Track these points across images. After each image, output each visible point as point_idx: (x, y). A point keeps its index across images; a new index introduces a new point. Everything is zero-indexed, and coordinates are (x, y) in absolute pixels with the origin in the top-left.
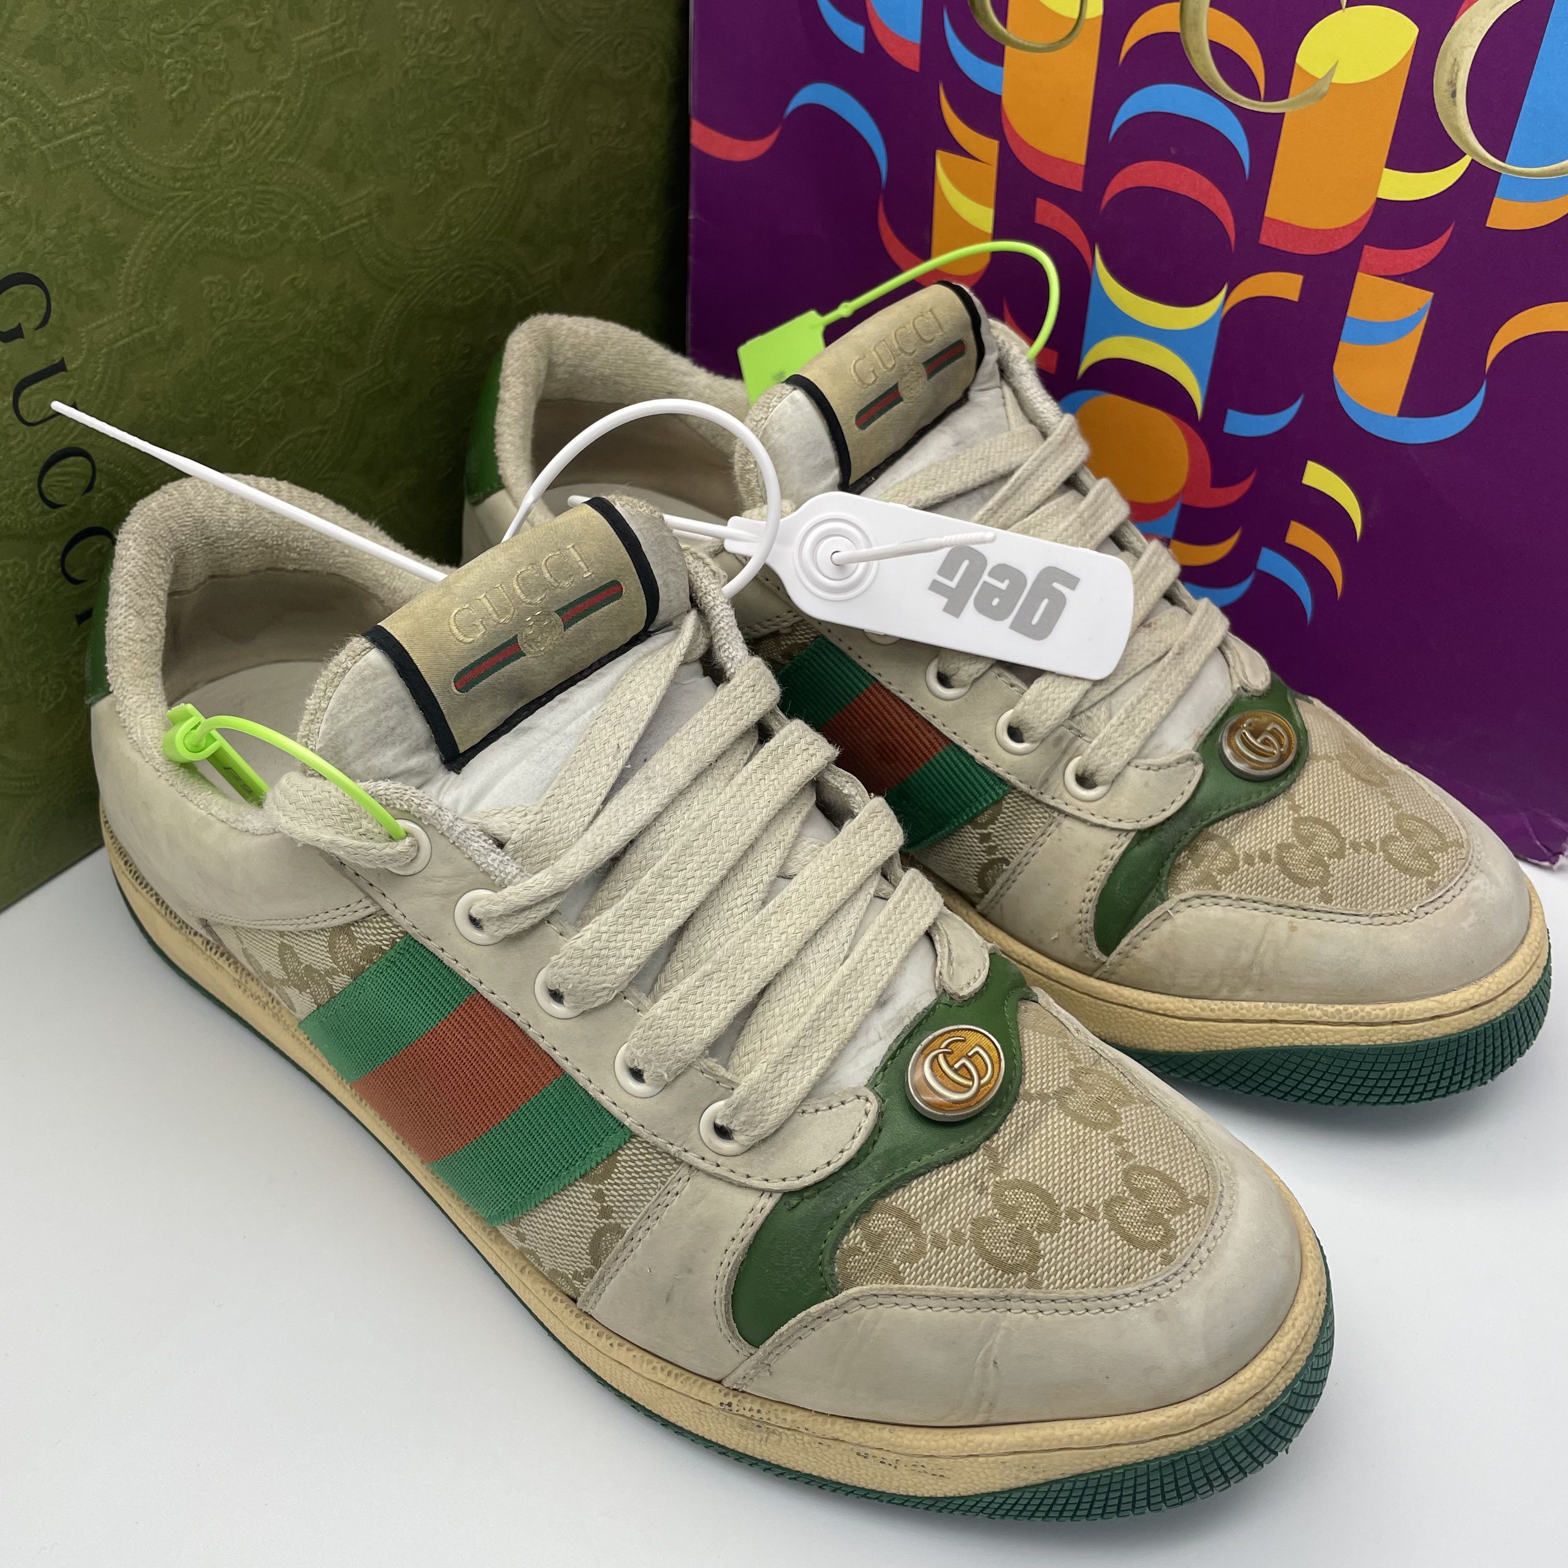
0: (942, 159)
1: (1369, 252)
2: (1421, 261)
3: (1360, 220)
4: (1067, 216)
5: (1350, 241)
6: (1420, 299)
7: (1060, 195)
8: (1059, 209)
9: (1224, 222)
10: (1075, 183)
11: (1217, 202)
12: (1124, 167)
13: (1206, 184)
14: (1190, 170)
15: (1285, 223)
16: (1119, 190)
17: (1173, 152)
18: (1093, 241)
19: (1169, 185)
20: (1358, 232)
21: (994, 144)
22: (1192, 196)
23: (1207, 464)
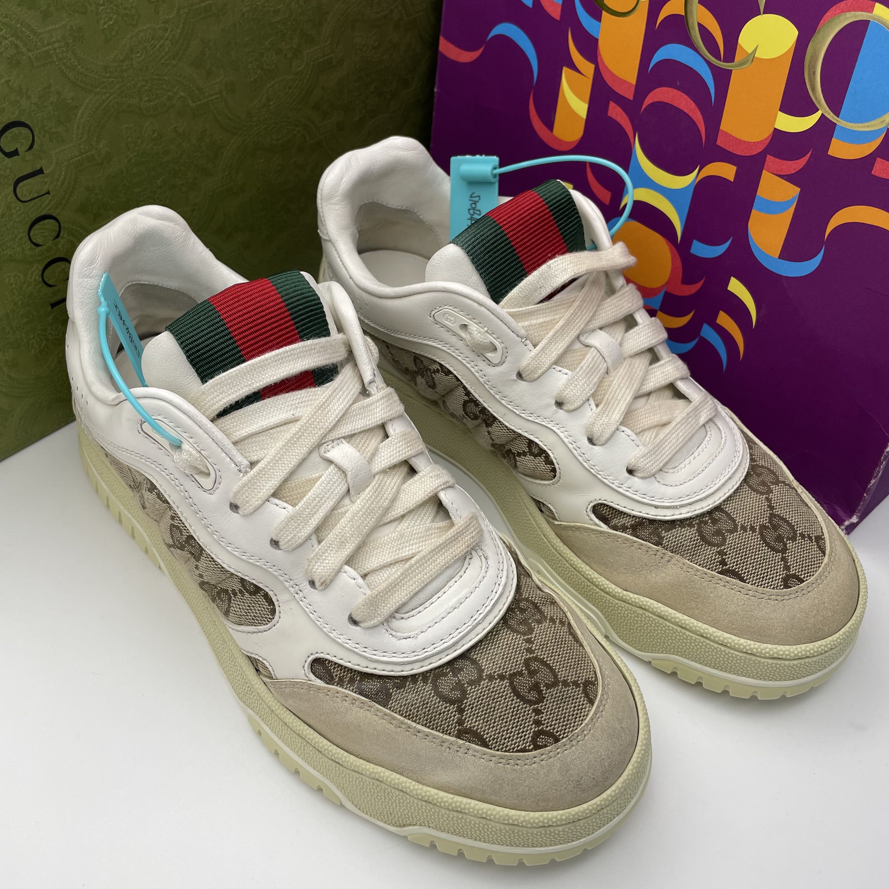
0: (566, 72)
1: (770, 159)
2: (795, 169)
3: (766, 139)
4: (624, 113)
5: (760, 151)
6: (794, 191)
7: (621, 101)
8: (620, 109)
9: (700, 129)
10: (630, 95)
11: (697, 117)
12: (655, 88)
13: (693, 105)
14: (686, 96)
15: (730, 135)
16: (650, 102)
17: (678, 84)
18: (635, 129)
19: (675, 103)
20: (765, 146)
21: (592, 67)
22: (686, 111)
23: (680, 270)
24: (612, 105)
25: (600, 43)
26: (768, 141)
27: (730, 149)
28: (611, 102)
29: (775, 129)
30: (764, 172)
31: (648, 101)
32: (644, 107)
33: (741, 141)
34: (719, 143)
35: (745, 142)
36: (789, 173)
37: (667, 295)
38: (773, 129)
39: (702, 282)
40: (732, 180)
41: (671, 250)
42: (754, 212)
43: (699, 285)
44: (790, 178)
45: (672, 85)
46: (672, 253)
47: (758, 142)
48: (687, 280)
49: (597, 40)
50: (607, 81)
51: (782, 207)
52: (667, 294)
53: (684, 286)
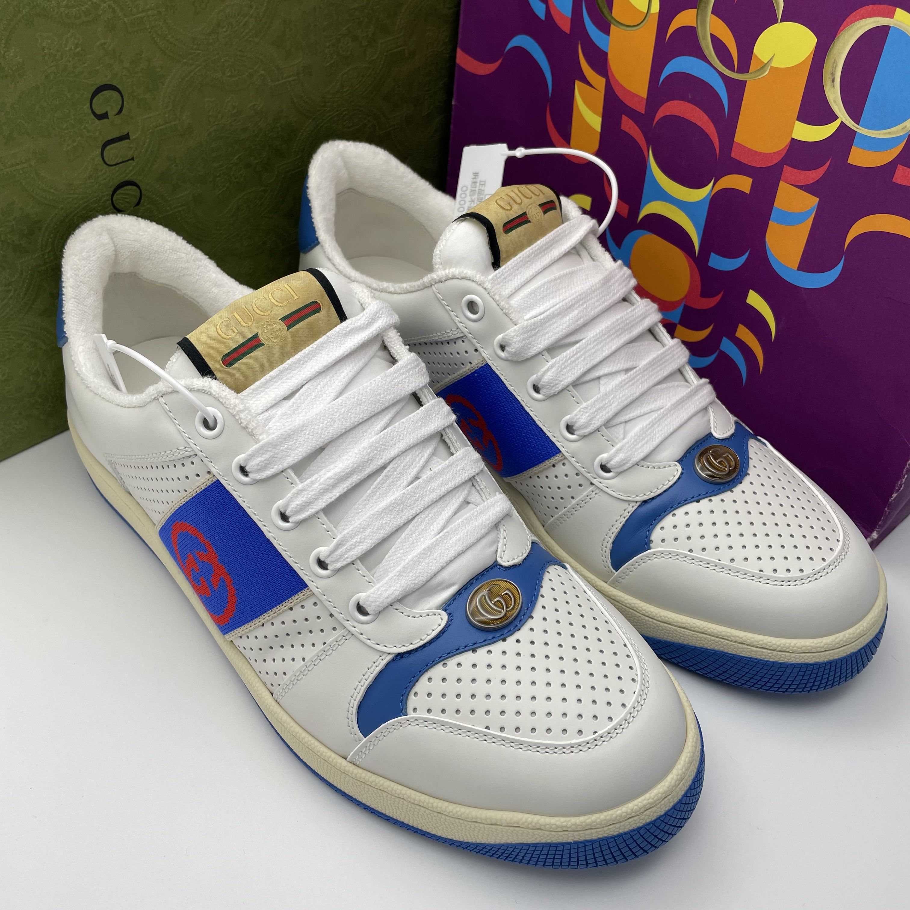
0: (578, 86)
1: (787, 170)
2: (813, 179)
3: (783, 149)
4: (637, 127)
5: (777, 162)
6: (812, 201)
7: (633, 114)
8: (633, 123)
9: (714, 142)
10: (641, 109)
11: (711, 129)
12: (666, 102)
13: (706, 118)
14: (698, 109)
15: (744, 147)
16: (662, 115)
17: (690, 97)
18: (649, 142)
19: (687, 116)
20: (782, 157)
21: (603, 80)
22: (698, 124)
23: (699, 283)
24: (624, 118)
25: (610, 57)
26: (785, 151)
27: (746, 161)
28: (623, 116)
29: (793, 139)
30: (782, 183)
31: (660, 114)
32: (656, 120)
33: (756, 152)
34: (733, 155)
35: (761, 153)
36: (807, 183)
37: (687, 309)
38: (789, 140)
39: (720, 295)
40: (748, 192)
41: (689, 262)
42: (771, 224)
43: (718, 298)
44: (807, 188)
45: (683, 98)
46: (690, 266)
47: (774, 153)
48: (706, 293)
49: (606, 54)
50: (618, 94)
51: (799, 218)
52: (686, 307)
53: (703, 299)
